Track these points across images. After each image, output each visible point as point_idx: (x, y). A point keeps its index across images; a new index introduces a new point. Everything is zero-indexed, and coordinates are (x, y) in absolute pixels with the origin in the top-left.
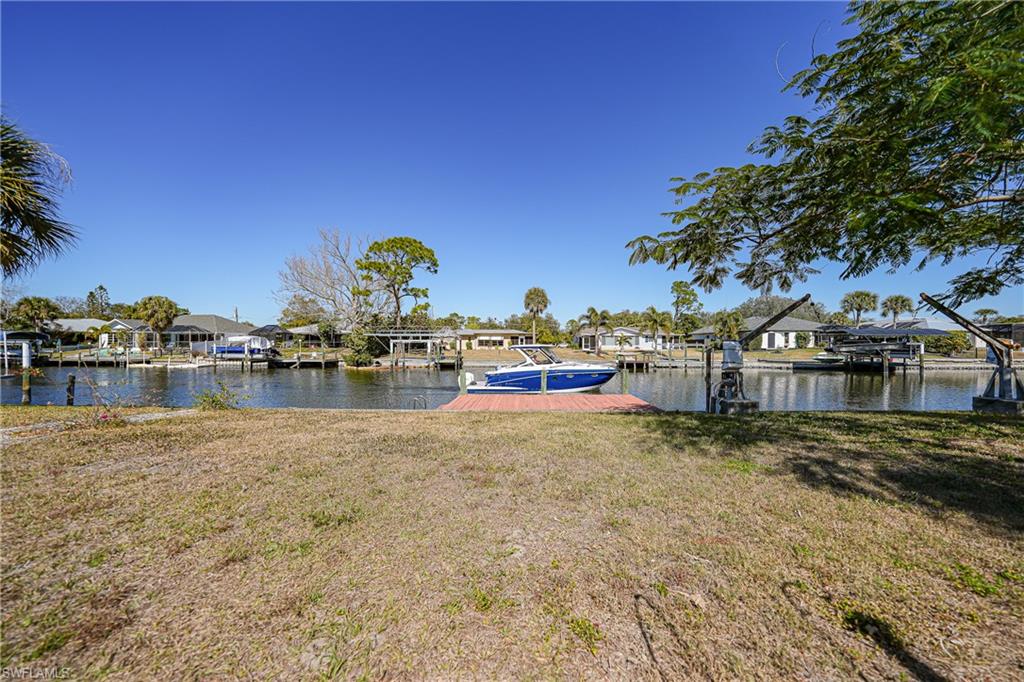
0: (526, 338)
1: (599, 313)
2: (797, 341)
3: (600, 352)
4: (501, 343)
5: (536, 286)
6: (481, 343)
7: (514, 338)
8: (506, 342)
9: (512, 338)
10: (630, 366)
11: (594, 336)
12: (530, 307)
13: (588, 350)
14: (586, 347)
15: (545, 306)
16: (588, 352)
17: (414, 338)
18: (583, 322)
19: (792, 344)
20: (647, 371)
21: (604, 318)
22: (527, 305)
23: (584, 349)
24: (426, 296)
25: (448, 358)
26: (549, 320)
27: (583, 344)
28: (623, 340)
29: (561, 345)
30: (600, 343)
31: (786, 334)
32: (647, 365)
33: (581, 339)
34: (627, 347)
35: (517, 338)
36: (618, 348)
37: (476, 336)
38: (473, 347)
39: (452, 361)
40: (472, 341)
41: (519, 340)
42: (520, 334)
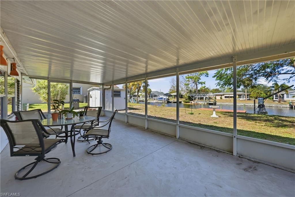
6: (226, 97)
9: (239, 95)
17: (201, 96)
24: (205, 84)
37: (223, 95)
38: (223, 98)
39: (212, 103)
40: (222, 96)
41: (242, 96)
42: (242, 94)
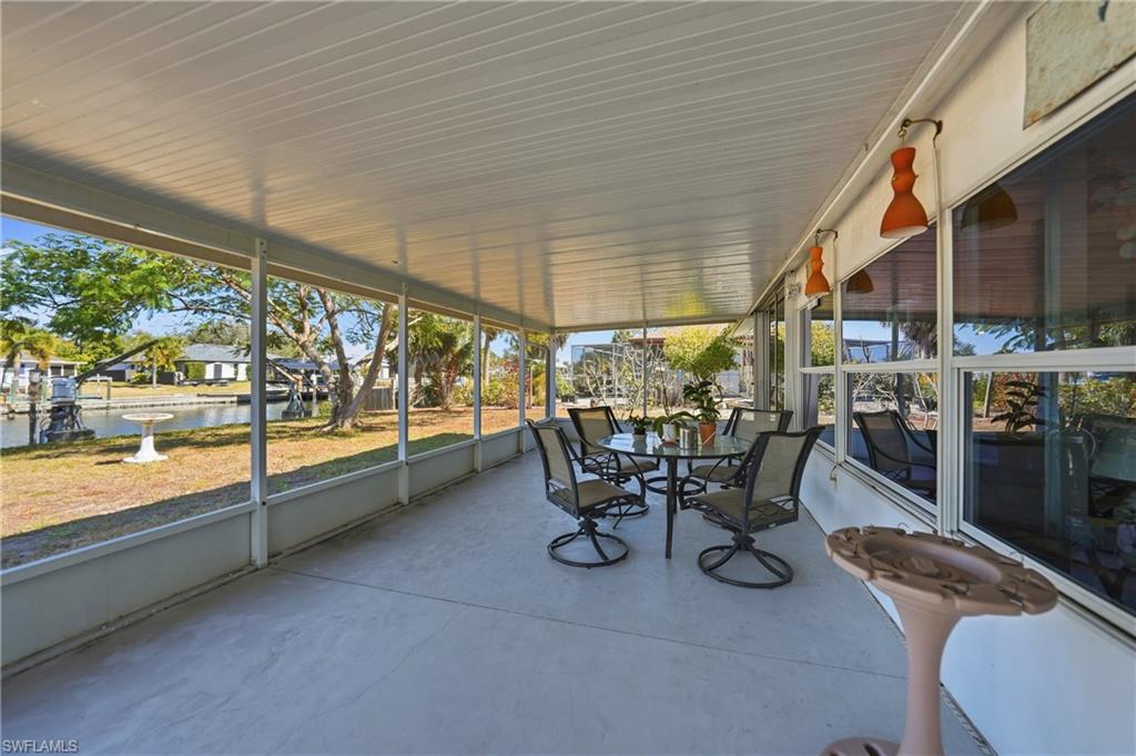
2: (247, 373)
31: (236, 366)
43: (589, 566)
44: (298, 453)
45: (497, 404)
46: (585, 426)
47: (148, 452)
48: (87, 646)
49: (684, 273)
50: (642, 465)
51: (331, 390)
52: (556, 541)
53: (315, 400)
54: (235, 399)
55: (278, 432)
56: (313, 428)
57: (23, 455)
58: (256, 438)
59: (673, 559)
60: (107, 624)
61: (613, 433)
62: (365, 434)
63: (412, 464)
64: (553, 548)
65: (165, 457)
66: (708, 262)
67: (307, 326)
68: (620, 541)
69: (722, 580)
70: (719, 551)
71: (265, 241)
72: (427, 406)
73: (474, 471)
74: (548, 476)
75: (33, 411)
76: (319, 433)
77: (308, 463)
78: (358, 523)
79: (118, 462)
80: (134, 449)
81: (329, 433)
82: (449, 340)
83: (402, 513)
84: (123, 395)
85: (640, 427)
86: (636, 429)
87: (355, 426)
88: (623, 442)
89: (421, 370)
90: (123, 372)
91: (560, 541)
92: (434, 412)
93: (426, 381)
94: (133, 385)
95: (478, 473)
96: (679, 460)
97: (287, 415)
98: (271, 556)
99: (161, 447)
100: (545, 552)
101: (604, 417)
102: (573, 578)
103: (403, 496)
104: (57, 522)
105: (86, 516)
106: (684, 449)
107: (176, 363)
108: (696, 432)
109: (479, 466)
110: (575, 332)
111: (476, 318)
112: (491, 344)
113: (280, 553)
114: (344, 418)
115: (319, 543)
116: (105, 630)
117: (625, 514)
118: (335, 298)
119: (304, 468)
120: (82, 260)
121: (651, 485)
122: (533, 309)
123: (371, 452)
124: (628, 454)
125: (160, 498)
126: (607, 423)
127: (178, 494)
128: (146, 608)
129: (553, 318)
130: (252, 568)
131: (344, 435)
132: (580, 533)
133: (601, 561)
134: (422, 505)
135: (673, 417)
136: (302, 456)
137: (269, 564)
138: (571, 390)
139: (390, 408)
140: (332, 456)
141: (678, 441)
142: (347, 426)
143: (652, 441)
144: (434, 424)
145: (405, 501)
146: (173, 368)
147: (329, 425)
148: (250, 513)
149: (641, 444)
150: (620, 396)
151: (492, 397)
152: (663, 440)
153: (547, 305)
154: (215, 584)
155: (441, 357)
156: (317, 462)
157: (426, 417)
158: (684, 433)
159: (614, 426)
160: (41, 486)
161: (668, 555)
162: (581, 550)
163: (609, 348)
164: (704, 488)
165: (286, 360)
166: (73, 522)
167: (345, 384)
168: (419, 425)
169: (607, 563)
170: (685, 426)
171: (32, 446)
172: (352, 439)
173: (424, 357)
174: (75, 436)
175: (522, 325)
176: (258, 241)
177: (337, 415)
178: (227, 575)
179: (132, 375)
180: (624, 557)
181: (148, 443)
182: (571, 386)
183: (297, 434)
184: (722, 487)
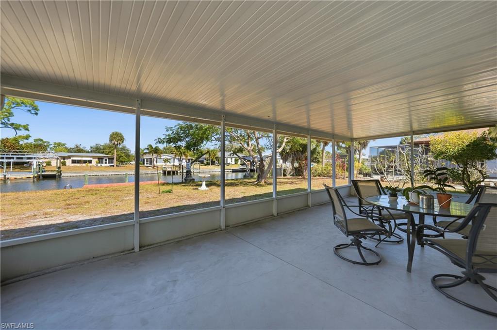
0: (109, 159)
1: (154, 147)
2: (235, 162)
3: (154, 166)
4: (90, 162)
5: (117, 131)
6: (74, 162)
7: (100, 160)
8: (94, 161)
9: (99, 159)
10: (169, 173)
11: (151, 159)
12: (113, 142)
13: (148, 165)
14: (147, 164)
15: (123, 142)
16: (147, 167)
17: (18, 158)
18: (145, 151)
19: (233, 162)
20: (177, 175)
21: (157, 149)
22: (111, 140)
23: (145, 165)
24: (27, 129)
25: (48, 171)
26: (123, 148)
27: (145, 162)
28: (166, 161)
29: (132, 163)
30: (155, 162)
31: (232, 159)
32: (177, 172)
33: (144, 160)
34: (168, 164)
35: (103, 159)
36: (164, 164)
37: (69, 157)
38: (67, 164)
39: (54, 173)
40: (66, 160)
41: (104, 160)
42: (104, 157)
43: (355, 263)
44: (244, 191)
45: (328, 176)
46: (362, 190)
47: (204, 187)
48: (178, 242)
49: (445, 97)
50: (395, 215)
51: (257, 168)
52: (339, 246)
53: (255, 172)
54: (231, 170)
55: (240, 183)
56: (251, 182)
57: (180, 185)
58: (222, 185)
59: (412, 273)
60: (183, 237)
61: (381, 194)
62: (268, 186)
63: (278, 199)
64: (336, 249)
65: (208, 189)
66: (466, 87)
67: (250, 143)
68: (377, 255)
69: (449, 297)
70: (454, 278)
71: (224, 116)
72: (297, 176)
73: (308, 206)
74: (335, 213)
75: (182, 173)
76: (253, 184)
77: (246, 195)
78: (256, 220)
79: (197, 189)
80: (201, 185)
81: (256, 184)
82: (305, 147)
83: (273, 219)
84: (204, 168)
85: (394, 193)
86: (390, 193)
87: (265, 182)
88: (384, 201)
89: (294, 160)
90: (203, 161)
91: (341, 247)
92: (298, 178)
93: (296, 165)
94: (206, 165)
95: (309, 207)
96: (425, 216)
97: (245, 177)
98: (227, 226)
99: (207, 185)
100: (332, 249)
101: (375, 185)
102: (345, 267)
103: (275, 212)
104: (181, 205)
105: (187, 204)
106: (423, 208)
107: (216, 158)
108: (433, 198)
109: (310, 204)
110: (373, 139)
111: (309, 136)
112: (325, 147)
113: (229, 226)
114: (262, 179)
115: (242, 225)
116: (183, 239)
117: (383, 240)
118: (258, 134)
119: (245, 197)
120: (192, 128)
121: (400, 227)
122: (341, 129)
123: (269, 193)
124: (386, 208)
125: (203, 202)
126: (376, 189)
127: (208, 201)
128: (192, 235)
129: (352, 134)
130: (220, 229)
131: (261, 186)
132: (351, 244)
133: (363, 262)
134: (281, 217)
135: (416, 188)
136: (245, 192)
137: (225, 229)
138: (369, 170)
139: (281, 176)
140: (255, 193)
141: (419, 203)
142: (263, 182)
143: (402, 202)
144: (296, 184)
145: (276, 215)
146: (215, 160)
147: (257, 181)
148: (220, 210)
149: (394, 203)
150: (401, 175)
151: (326, 172)
152: (409, 202)
153: (348, 127)
154: (209, 232)
155: (302, 154)
156: (249, 195)
157: (293, 180)
158: (423, 198)
159: (381, 190)
160: (180, 194)
161: (409, 269)
162: (353, 254)
163: (395, 147)
164: (442, 235)
165: (246, 157)
166: (184, 206)
167: (262, 165)
168: (290, 184)
169: (365, 264)
170: (424, 194)
171: (182, 183)
172: (263, 188)
173: (295, 154)
174: (191, 180)
175: (333, 139)
176: (222, 116)
177: (259, 177)
178: (213, 230)
179: (205, 162)
180: (377, 263)
181: (204, 183)
182: (370, 168)
183: (246, 184)
184: (463, 237)
